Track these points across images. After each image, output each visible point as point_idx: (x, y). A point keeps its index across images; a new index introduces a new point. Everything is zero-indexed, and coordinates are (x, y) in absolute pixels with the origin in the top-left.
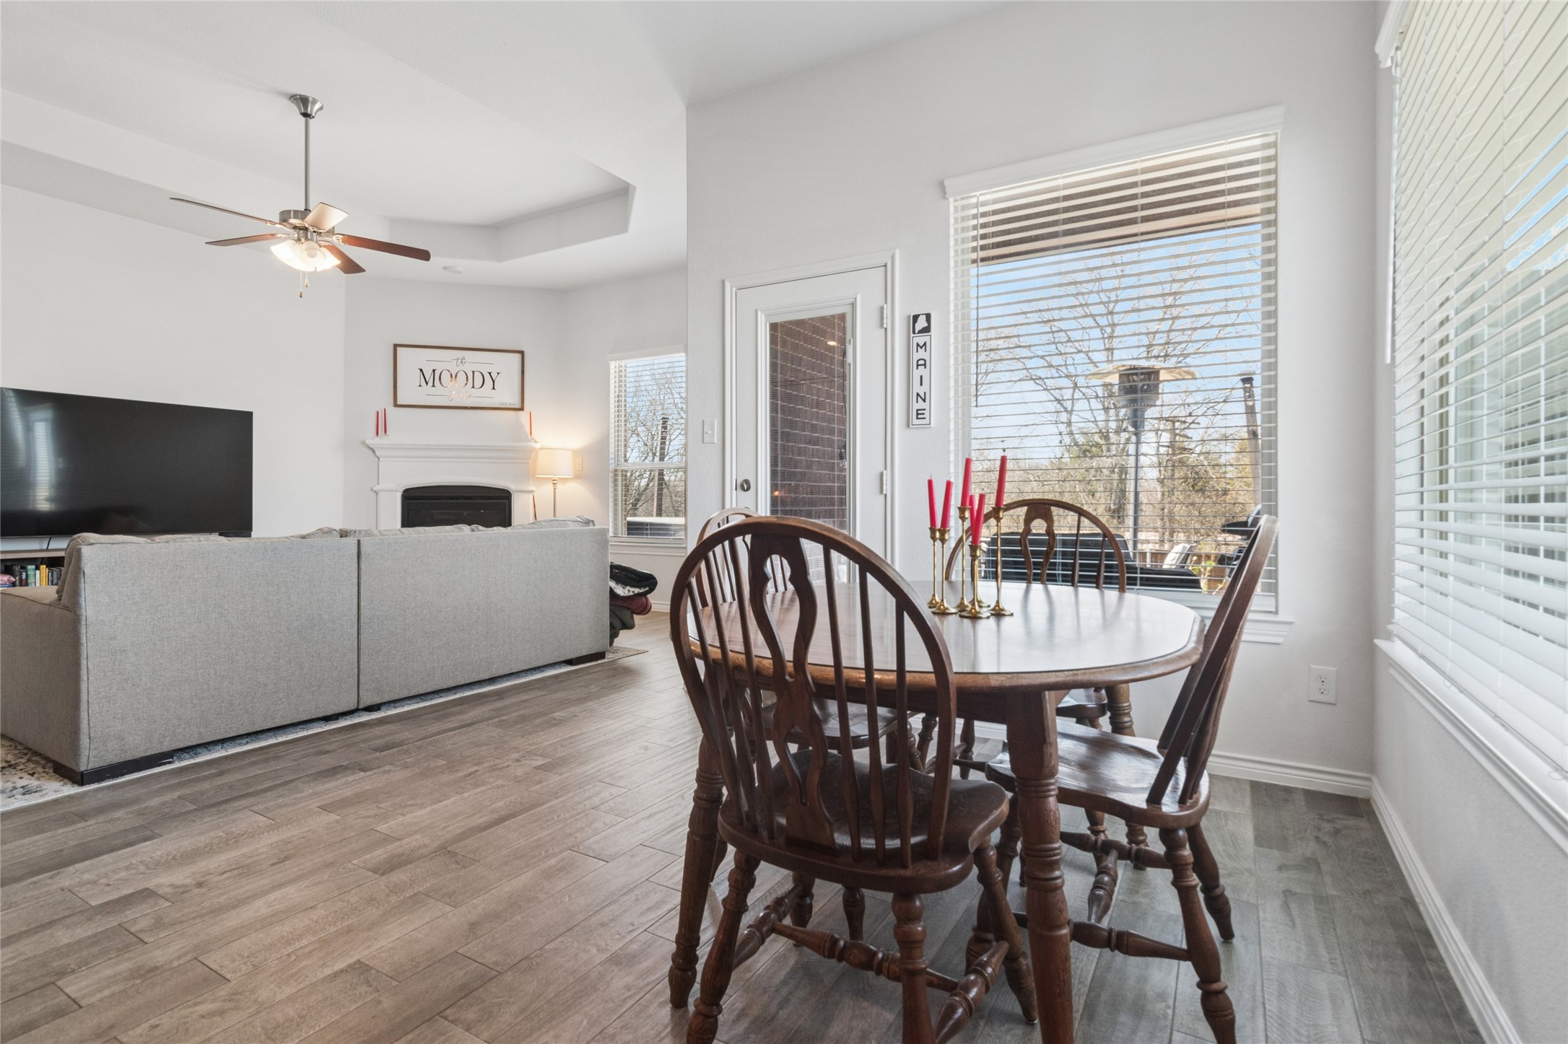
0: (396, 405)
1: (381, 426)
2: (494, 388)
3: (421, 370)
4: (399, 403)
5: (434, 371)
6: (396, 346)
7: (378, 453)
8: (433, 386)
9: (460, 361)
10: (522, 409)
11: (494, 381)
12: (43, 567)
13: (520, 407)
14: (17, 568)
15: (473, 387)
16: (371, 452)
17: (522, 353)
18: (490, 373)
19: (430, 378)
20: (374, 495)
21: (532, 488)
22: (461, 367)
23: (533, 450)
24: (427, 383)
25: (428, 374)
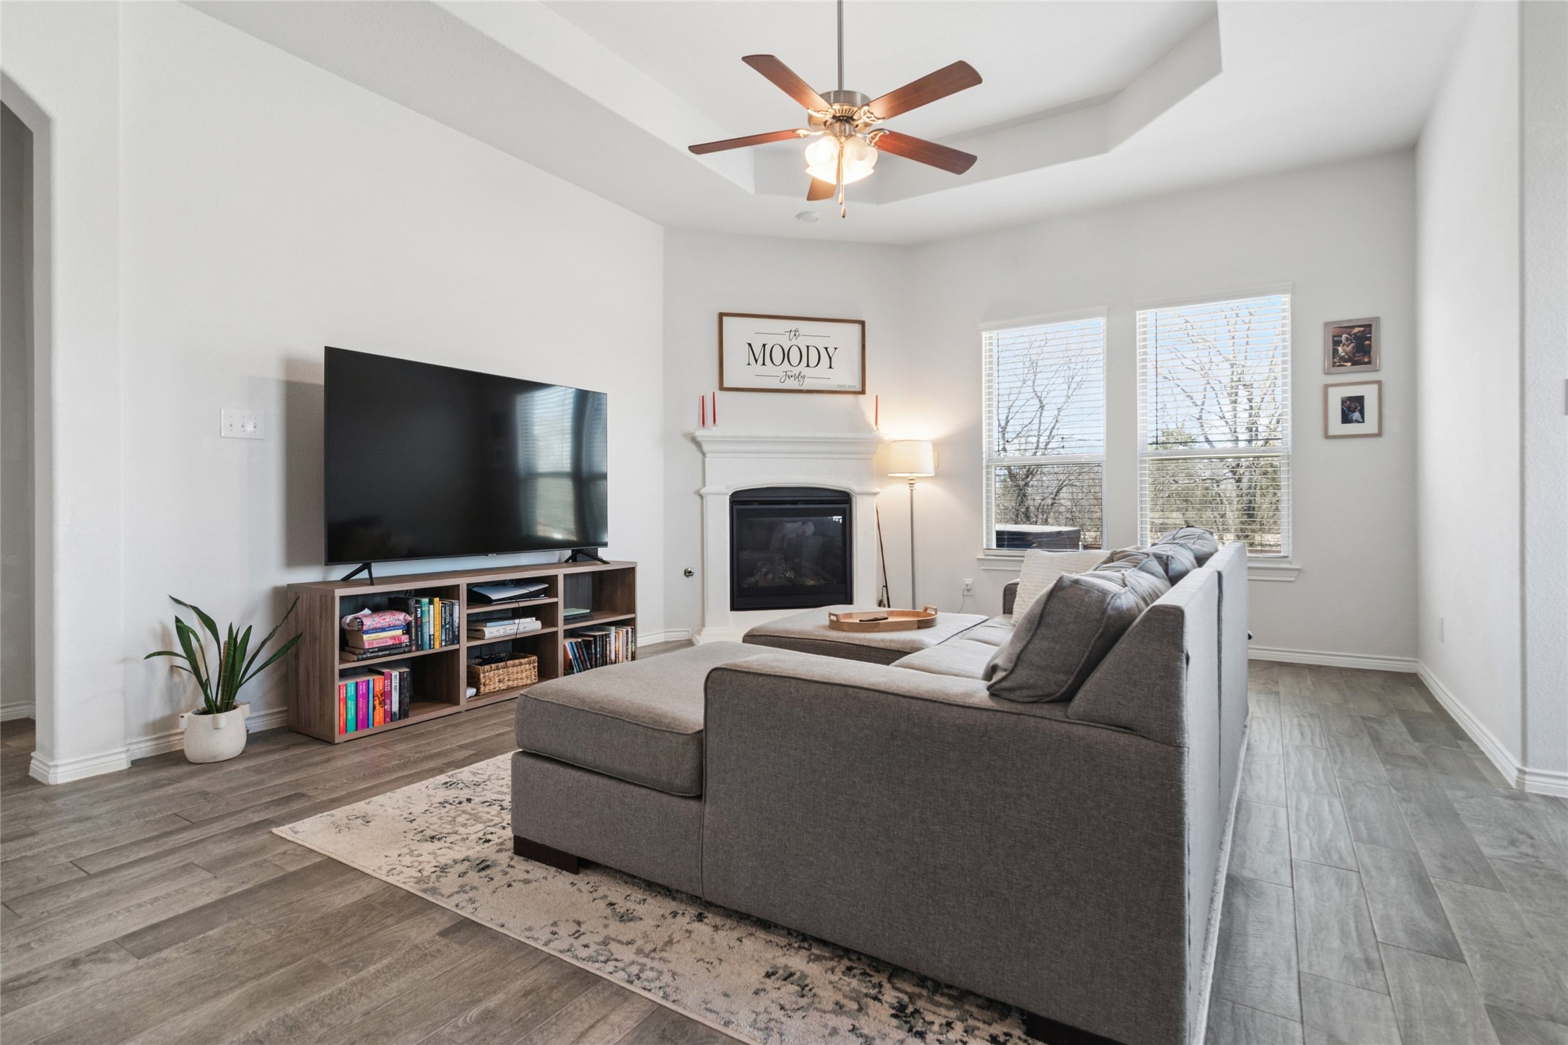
0: (722, 388)
1: (707, 415)
2: (830, 367)
3: (750, 345)
4: (725, 385)
5: (764, 345)
6: (721, 315)
7: (705, 447)
8: (764, 364)
9: (793, 333)
10: (863, 392)
11: (830, 358)
12: (437, 600)
13: (860, 390)
14: (412, 603)
15: (808, 366)
16: (693, 447)
17: (862, 323)
18: (826, 349)
19: (760, 355)
20: (698, 499)
21: (877, 490)
22: (794, 342)
23: (879, 441)
24: (756, 361)
25: (758, 350)
